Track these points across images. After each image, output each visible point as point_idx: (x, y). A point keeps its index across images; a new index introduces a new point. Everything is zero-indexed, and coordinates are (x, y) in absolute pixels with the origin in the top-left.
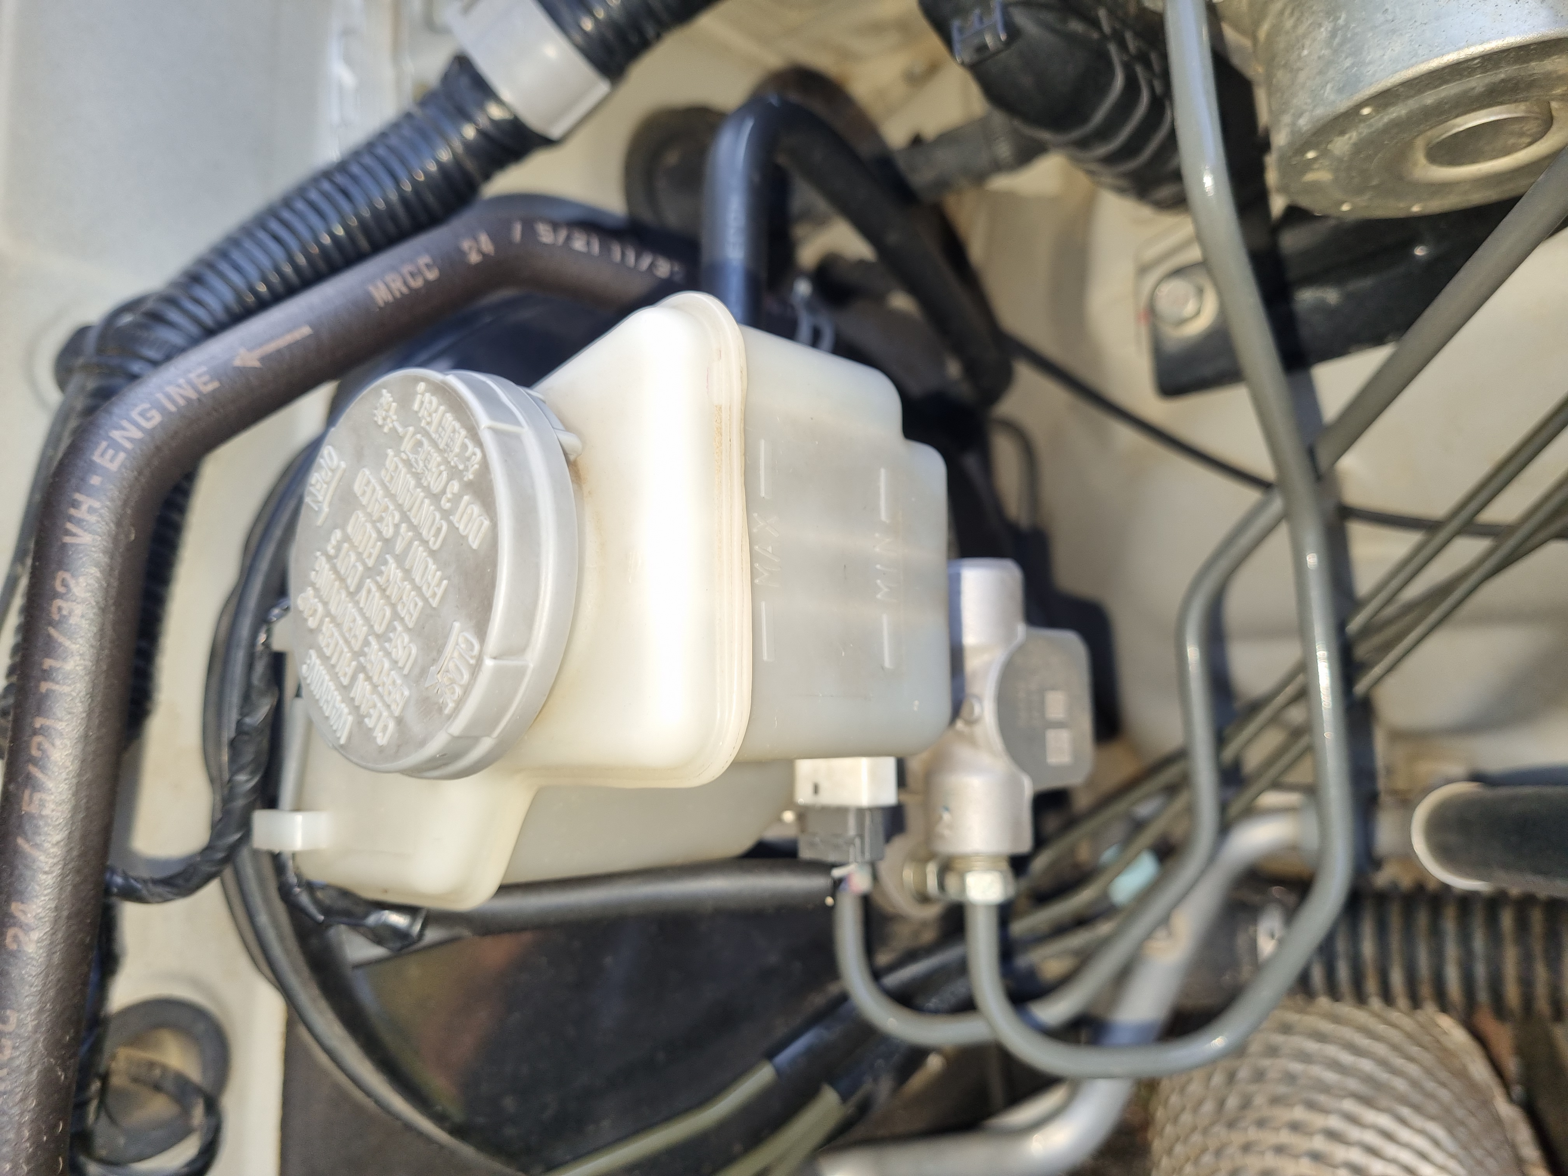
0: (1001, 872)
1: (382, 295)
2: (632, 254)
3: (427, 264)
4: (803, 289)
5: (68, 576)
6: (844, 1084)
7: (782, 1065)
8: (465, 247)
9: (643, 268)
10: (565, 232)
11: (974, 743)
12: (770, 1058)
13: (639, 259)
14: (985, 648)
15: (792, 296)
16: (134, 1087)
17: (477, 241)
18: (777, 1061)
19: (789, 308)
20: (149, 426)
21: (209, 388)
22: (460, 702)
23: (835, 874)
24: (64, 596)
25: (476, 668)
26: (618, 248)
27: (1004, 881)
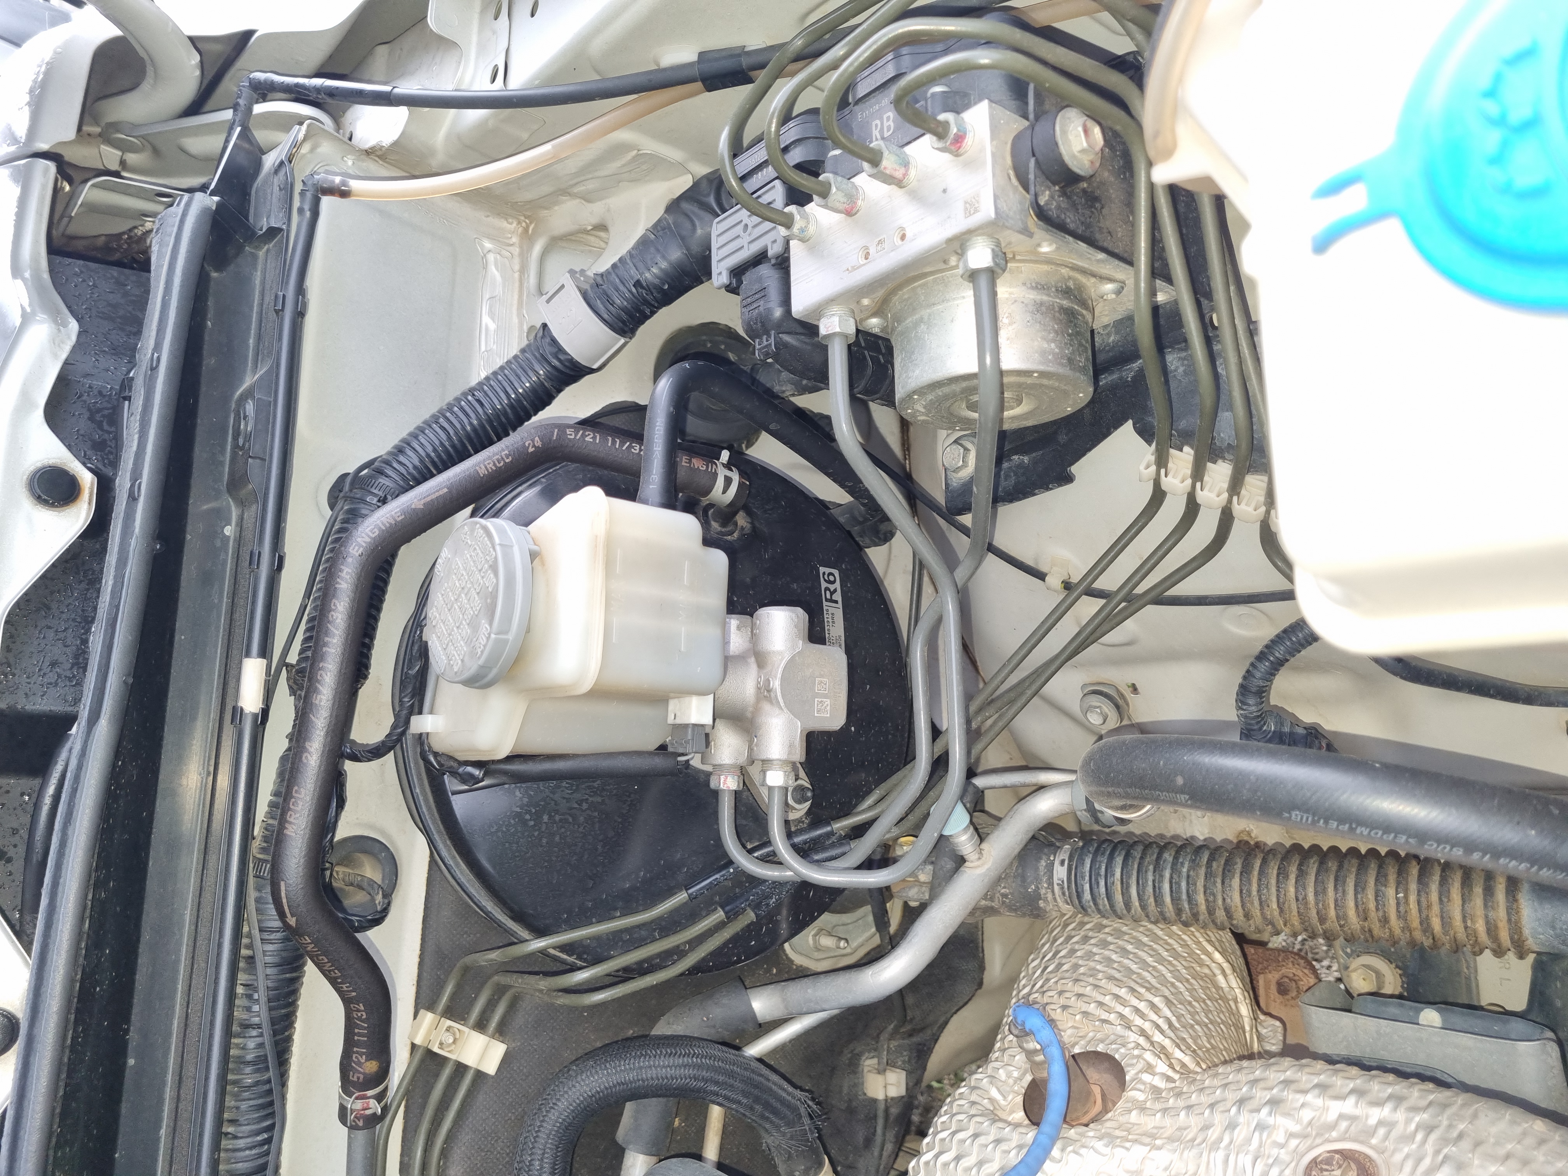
0: (786, 771)
1: (482, 471)
2: (618, 441)
3: (506, 455)
4: (725, 455)
5: (336, 602)
6: (728, 908)
7: (692, 894)
8: (527, 444)
9: (624, 448)
10: (581, 432)
11: (771, 702)
12: (687, 890)
13: (622, 444)
14: (780, 653)
15: (718, 459)
16: (347, 888)
17: (533, 441)
18: (690, 891)
19: (714, 466)
20: (373, 536)
21: (400, 518)
22: (482, 652)
23: (680, 759)
24: (334, 610)
25: (488, 638)
26: (610, 438)
27: (787, 777)
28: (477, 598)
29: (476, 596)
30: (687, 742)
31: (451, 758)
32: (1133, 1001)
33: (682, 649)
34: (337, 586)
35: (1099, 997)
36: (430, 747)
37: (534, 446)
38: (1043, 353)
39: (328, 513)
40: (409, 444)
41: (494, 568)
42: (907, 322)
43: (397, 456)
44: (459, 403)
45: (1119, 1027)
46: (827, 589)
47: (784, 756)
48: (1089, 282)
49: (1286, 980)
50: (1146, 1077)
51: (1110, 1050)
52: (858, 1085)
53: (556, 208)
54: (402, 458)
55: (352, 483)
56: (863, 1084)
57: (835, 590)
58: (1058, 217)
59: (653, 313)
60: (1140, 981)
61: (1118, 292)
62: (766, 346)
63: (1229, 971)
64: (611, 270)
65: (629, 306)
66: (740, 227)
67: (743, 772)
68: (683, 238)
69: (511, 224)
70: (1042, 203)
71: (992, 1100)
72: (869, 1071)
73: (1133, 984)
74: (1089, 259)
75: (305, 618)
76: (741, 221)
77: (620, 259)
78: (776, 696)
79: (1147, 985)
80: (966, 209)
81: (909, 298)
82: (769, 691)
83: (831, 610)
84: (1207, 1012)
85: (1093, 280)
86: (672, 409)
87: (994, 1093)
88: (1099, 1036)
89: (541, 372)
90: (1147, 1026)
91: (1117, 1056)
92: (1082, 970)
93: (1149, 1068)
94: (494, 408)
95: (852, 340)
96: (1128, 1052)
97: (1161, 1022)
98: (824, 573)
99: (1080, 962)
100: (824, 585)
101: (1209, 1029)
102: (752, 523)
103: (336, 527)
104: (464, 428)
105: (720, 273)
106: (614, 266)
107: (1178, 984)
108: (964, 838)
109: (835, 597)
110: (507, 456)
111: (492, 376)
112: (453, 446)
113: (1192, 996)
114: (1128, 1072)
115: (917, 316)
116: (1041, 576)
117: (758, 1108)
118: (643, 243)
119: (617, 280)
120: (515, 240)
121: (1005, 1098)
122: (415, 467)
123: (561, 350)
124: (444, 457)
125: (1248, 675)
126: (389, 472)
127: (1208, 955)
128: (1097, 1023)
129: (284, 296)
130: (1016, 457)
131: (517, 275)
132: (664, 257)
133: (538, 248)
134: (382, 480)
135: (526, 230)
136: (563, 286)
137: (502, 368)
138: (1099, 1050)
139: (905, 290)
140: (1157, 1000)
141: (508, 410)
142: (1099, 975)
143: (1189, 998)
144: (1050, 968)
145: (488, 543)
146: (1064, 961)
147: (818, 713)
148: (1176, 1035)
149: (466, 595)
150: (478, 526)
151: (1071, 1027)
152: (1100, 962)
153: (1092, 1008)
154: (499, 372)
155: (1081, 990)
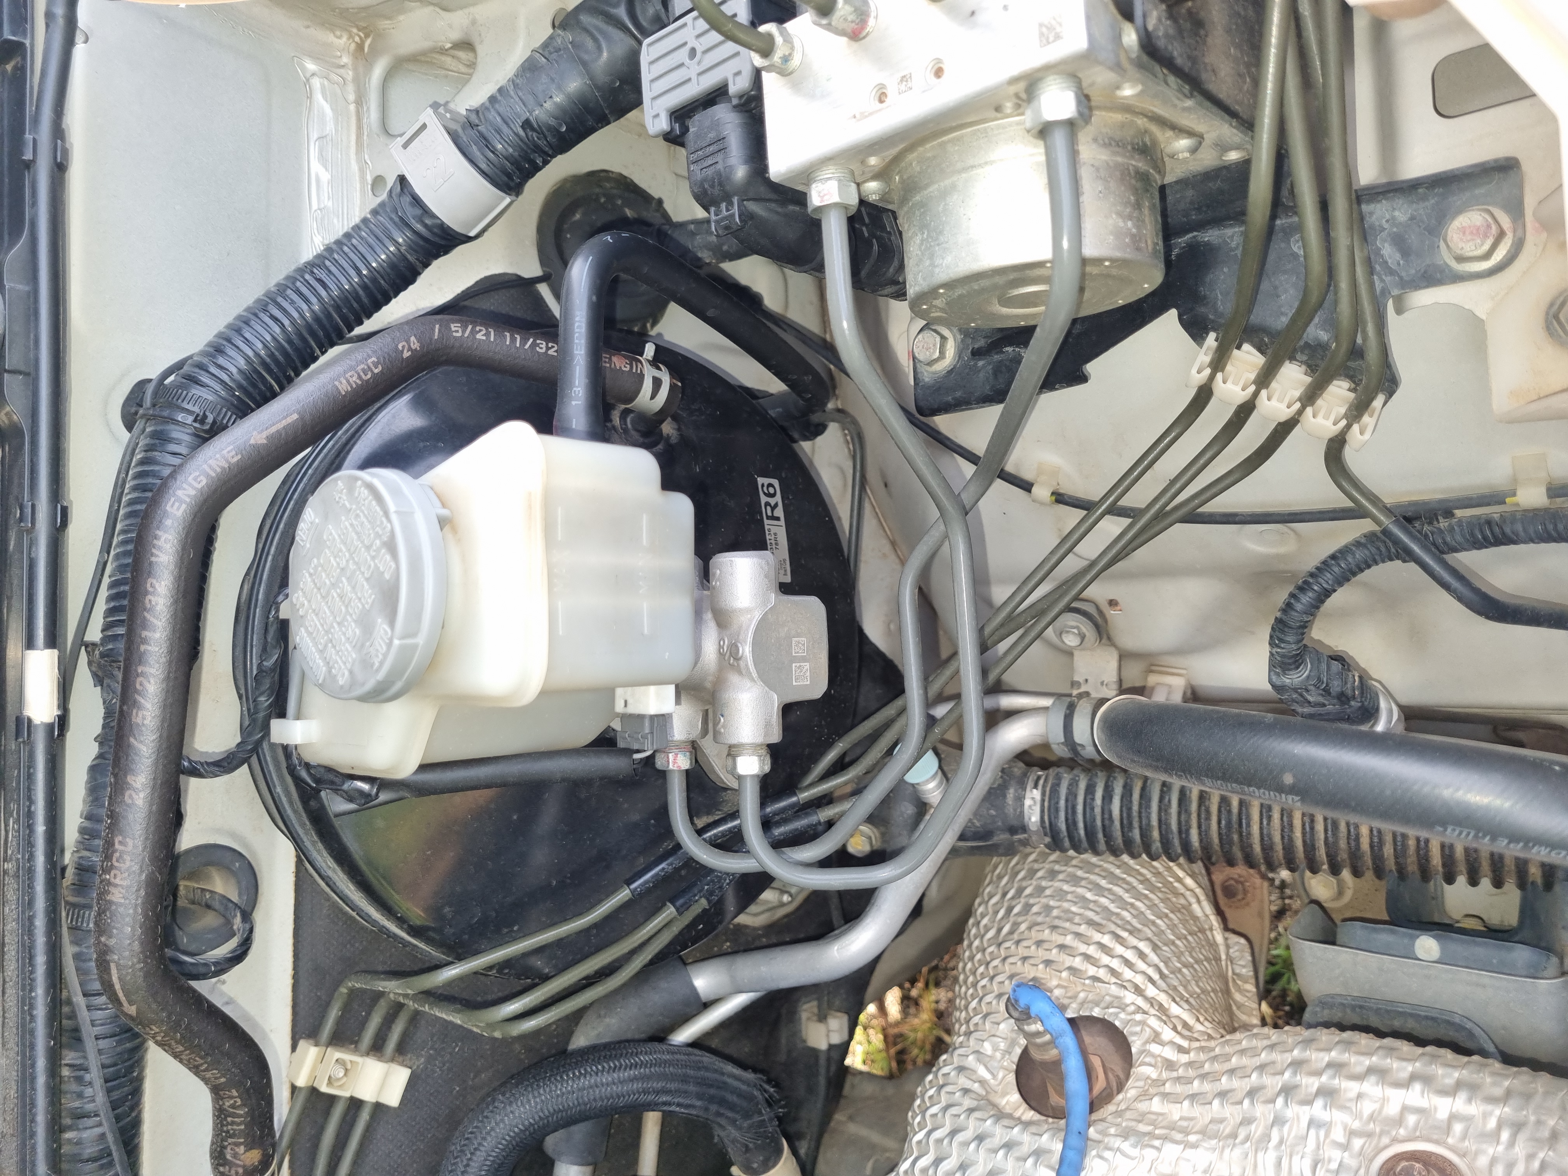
0: (761, 756)
1: (344, 387)
2: (518, 337)
3: (373, 362)
4: (650, 350)
5: (154, 581)
6: (679, 902)
7: (636, 889)
8: (400, 347)
9: (527, 347)
10: (470, 327)
11: (740, 673)
12: (628, 884)
13: (524, 341)
14: (748, 610)
15: (641, 355)
16: (192, 906)
17: (408, 341)
18: (633, 886)
19: (640, 366)
20: (199, 486)
21: (235, 459)
22: (382, 663)
23: (637, 756)
24: (153, 594)
25: (390, 645)
26: (508, 334)
27: (762, 762)
28: (366, 586)
29: (365, 584)
30: (644, 737)
31: (329, 769)
32: (1119, 949)
33: (646, 631)
34: (153, 559)
35: (1083, 948)
36: (300, 759)
37: (410, 349)
38: (1118, 234)
39: (125, 436)
40: (229, 341)
41: (391, 546)
42: (931, 189)
43: (214, 357)
44: (294, 283)
45: (1113, 987)
46: (767, 504)
47: (760, 740)
48: (1162, 136)
49: (1232, 882)
50: (1155, 1048)
51: (1110, 1014)
52: (796, 1034)
53: (401, 18)
54: (221, 361)
55: (155, 393)
56: (800, 1031)
57: (776, 505)
58: (1166, 48)
59: (546, 163)
60: (1119, 922)
61: (1194, 150)
62: (726, 218)
63: (1202, 897)
64: (488, 104)
65: (516, 154)
66: (684, 52)
67: (694, 747)
68: (584, 64)
69: (340, 37)
70: (1150, 28)
71: (982, 1082)
72: (808, 1019)
73: (1113, 927)
74: (1175, 106)
75: (106, 581)
76: (685, 44)
77: (500, 90)
78: (747, 665)
79: (1129, 927)
80: (1042, 34)
81: (934, 157)
82: (737, 659)
83: (774, 529)
84: (1191, 950)
85: (1169, 133)
86: (594, 298)
87: (982, 1072)
88: (1091, 997)
89: (401, 240)
90: (1139, 980)
91: (1117, 1023)
92: (1055, 913)
93: (1156, 1037)
94: (341, 288)
95: (852, 212)
96: (1129, 1017)
97: (1151, 972)
98: (763, 485)
99: (1052, 903)
100: (764, 499)
101: (1195, 970)
102: (679, 429)
103: (138, 456)
104: (302, 316)
105: (657, 116)
106: (492, 99)
107: (1159, 922)
108: (931, 785)
109: (776, 514)
110: (376, 365)
111: (334, 247)
112: (290, 341)
113: (1174, 934)
114: (1134, 1042)
115: (948, 182)
116: (1026, 486)
117: (714, 1108)
118: (529, 68)
119: (498, 119)
120: (345, 60)
121: (994, 1076)
122: (240, 371)
123: (426, 211)
124: (281, 358)
125: (1288, 607)
126: (205, 379)
127: (1180, 880)
128: (1087, 982)
129: (35, 140)
130: (1009, 349)
131: (352, 107)
132: (559, 88)
133: (378, 71)
134: (196, 391)
135: (360, 47)
136: (424, 127)
137: (347, 235)
138: (1095, 1015)
139: (928, 146)
140: (1143, 946)
141: (361, 292)
142: (1077, 919)
143: (1172, 937)
144: (1016, 910)
145: (378, 509)
146: (1032, 901)
147: (796, 680)
148: (1168, 985)
149: (348, 579)
150: (359, 483)
151: (1058, 986)
152: (1075, 903)
153: (1077, 962)
154: (345, 241)
155: (1060, 940)
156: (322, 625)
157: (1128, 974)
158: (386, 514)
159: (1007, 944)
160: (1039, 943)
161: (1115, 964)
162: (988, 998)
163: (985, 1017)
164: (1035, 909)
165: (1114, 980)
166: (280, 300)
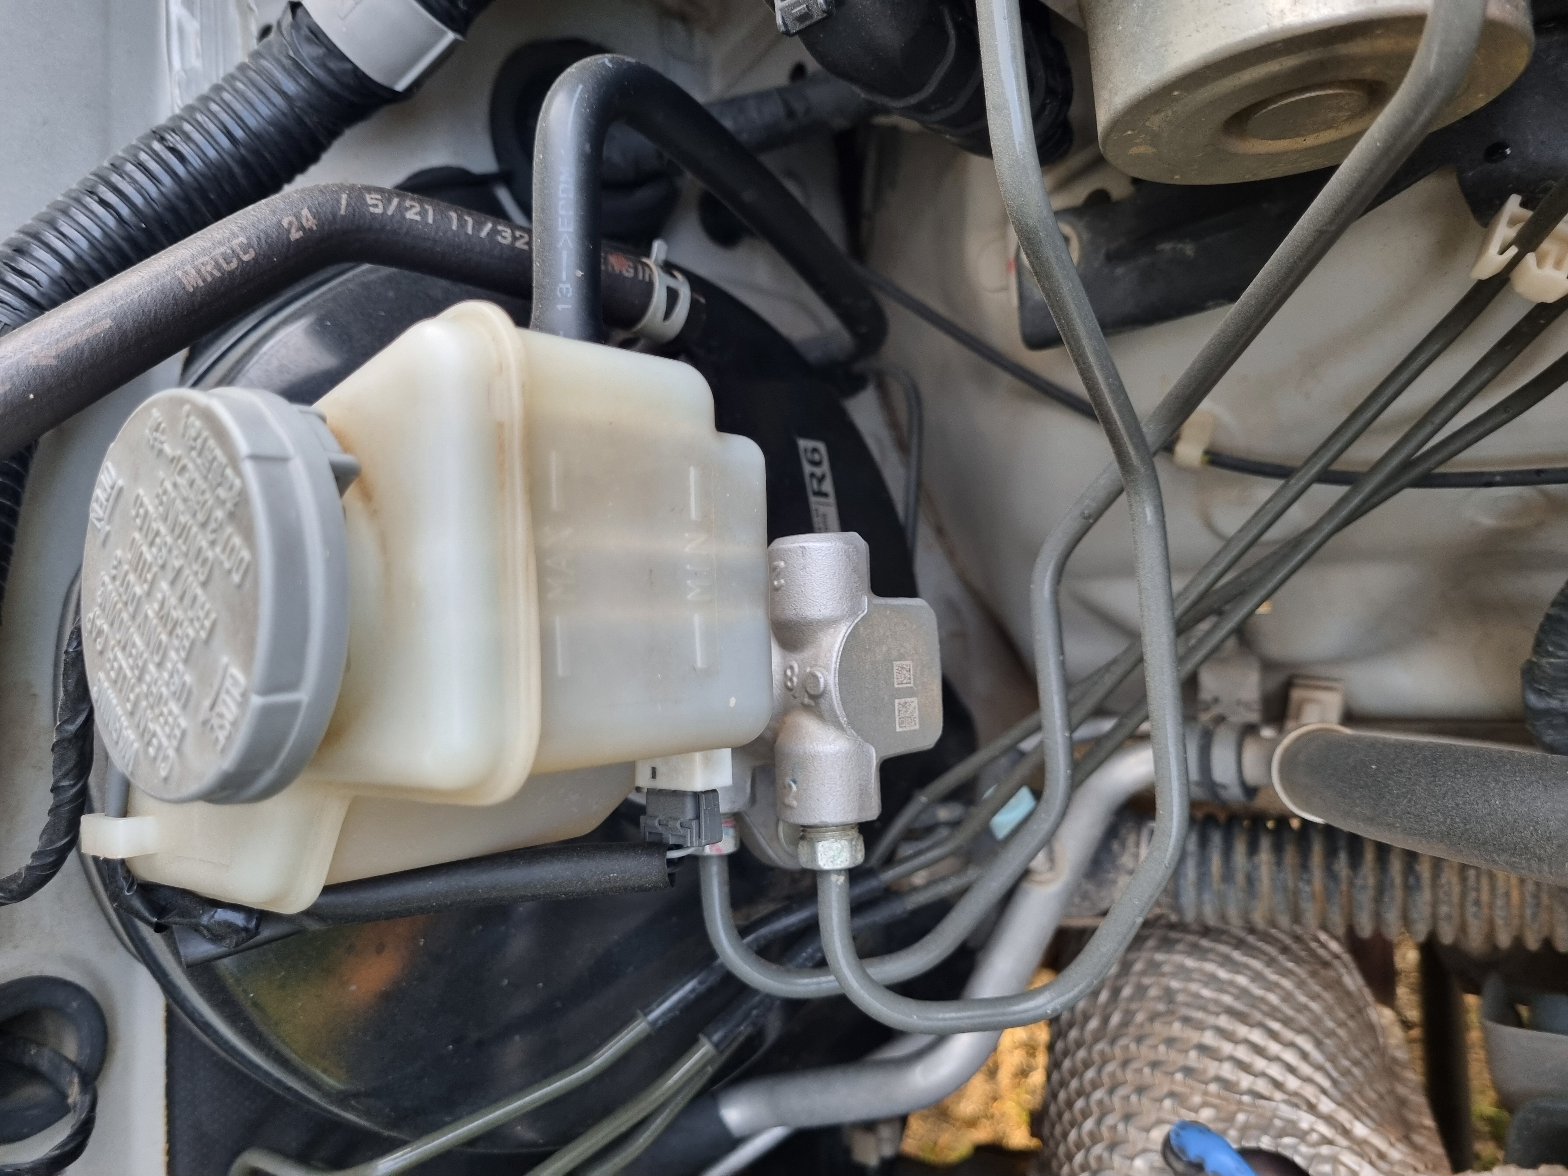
0: (851, 840)
1: (191, 280)
2: (469, 218)
3: (241, 245)
4: (659, 250)
6: (718, 1035)
7: (656, 1019)
8: (285, 225)
9: (483, 234)
10: (396, 199)
11: (820, 716)
12: (645, 1014)
13: (478, 226)
14: (830, 623)
15: (648, 256)
17: (297, 217)
18: (652, 1017)
19: (647, 271)
21: (2, 390)
22: (232, 740)
23: (673, 855)
25: (243, 703)
26: (454, 215)
27: (854, 849)
28: (202, 597)
29: (199, 591)
31: (183, 892)
32: (1274, 1048)
33: (699, 663)
35: (1227, 1048)
36: (131, 879)
37: (301, 227)
41: (242, 521)
43: (13, 259)
44: (136, 156)
45: (1282, 1106)
47: (853, 817)
51: (1283, 1147)
52: (837, 1143)
56: (842, 1139)
57: (823, 477)
60: (1265, 1008)
67: (738, 820)
72: (853, 1127)
73: (1258, 1016)
78: (831, 705)
79: (1279, 1015)
82: (815, 697)
83: (822, 509)
86: (587, 147)
88: (1253, 1119)
89: (292, 91)
90: (1309, 1092)
91: (1298, 1160)
94: (204, 161)
96: (1313, 1151)
97: (1318, 1077)
98: (806, 449)
99: (1175, 984)
100: (808, 469)
101: (1365, 1068)
104: (147, 200)
107: (1313, 1005)
109: (824, 489)
110: (246, 249)
113: (1333, 1020)
123: (331, 50)
127: (1324, 946)
128: (1246, 1098)
137: (215, 90)
138: (1264, 1146)
140: (1302, 1041)
141: (236, 169)
142: (1212, 1007)
143: (1330, 1024)
144: (1126, 992)
145: (218, 453)
146: (1146, 981)
147: (901, 723)
148: (1344, 1093)
149: (173, 583)
150: (187, 407)
151: (1205, 1104)
152: (1206, 984)
153: (1227, 1070)
154: (213, 96)
155: (1194, 1036)
156: (132, 669)
157: (1292, 1083)
158: (234, 460)
159: (1123, 1042)
160: (1170, 1042)
161: (1275, 1071)
162: (1110, 1120)
163: (1112, 1147)
164: (1153, 992)
165: (1278, 1095)
166: (115, 178)
